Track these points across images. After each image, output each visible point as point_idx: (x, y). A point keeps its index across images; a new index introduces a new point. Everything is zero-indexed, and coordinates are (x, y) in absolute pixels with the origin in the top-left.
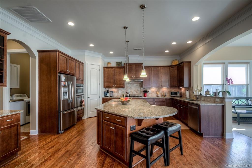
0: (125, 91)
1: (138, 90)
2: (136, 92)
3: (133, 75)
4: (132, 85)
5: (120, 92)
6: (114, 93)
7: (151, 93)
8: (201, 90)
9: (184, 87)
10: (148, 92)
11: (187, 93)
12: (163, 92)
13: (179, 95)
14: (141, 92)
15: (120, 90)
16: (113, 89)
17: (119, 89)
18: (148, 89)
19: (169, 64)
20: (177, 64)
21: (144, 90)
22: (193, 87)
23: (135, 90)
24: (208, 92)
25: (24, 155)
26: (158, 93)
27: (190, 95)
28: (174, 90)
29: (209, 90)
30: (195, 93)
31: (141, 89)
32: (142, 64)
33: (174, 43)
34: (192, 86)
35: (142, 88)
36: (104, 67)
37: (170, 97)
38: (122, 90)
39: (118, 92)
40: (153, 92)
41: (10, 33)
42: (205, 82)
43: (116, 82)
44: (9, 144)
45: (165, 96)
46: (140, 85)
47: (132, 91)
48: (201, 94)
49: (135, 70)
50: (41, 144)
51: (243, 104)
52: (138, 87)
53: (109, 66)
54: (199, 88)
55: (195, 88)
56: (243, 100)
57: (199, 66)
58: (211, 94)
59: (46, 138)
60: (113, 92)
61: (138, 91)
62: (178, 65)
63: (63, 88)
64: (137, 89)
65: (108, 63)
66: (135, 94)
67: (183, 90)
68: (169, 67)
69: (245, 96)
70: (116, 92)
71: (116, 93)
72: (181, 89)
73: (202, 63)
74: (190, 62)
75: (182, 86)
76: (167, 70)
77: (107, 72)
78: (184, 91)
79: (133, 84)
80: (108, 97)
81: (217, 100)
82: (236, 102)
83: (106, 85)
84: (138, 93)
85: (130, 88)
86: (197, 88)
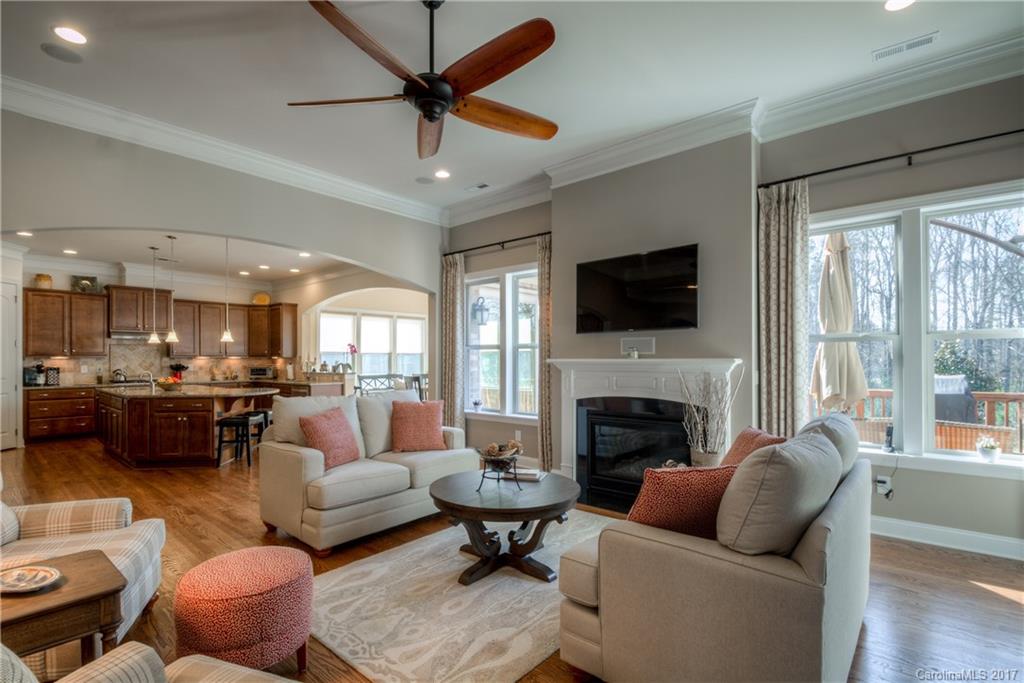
0: (107, 366)
1: (152, 365)
3: (140, 322)
4: (131, 349)
5: (86, 371)
6: (61, 375)
7: (195, 373)
8: (314, 364)
9: (284, 356)
10: (187, 368)
11: (290, 368)
12: (229, 368)
13: (270, 374)
14: (162, 368)
15: (85, 363)
16: (58, 361)
17: (83, 360)
18: (187, 361)
19: (247, 302)
20: (267, 302)
21: (173, 363)
22: (300, 357)
23: (140, 365)
24: (324, 366)
26: (216, 372)
27: (294, 374)
28: (257, 363)
29: (327, 363)
30: (305, 369)
32: (169, 292)
33: (264, 267)
34: (298, 355)
35: (166, 359)
36: (26, 290)
37: (249, 380)
38: (92, 365)
39: (76, 370)
40: (201, 368)
42: (323, 348)
43: (74, 338)
45: (236, 377)
46: (158, 350)
47: (132, 367)
48: (314, 370)
49: (146, 308)
51: (383, 387)
52: (152, 354)
53: (45, 285)
54: (312, 360)
55: (304, 360)
56: (382, 380)
57: (312, 317)
58: (330, 369)
60: (57, 370)
62: (270, 306)
64: (148, 361)
65: (39, 277)
67: (280, 363)
68: (246, 309)
69: (386, 373)
70: (70, 371)
71: (67, 374)
72: (274, 362)
73: (318, 311)
74: (294, 307)
75: (279, 355)
76: (241, 316)
77: (36, 307)
78: (283, 366)
80: (42, 387)
81: (336, 378)
82: (373, 383)
83: (31, 349)
86: (309, 359)
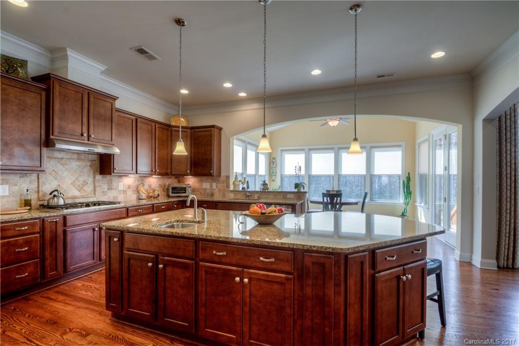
1: (85, 183)
2: (79, 191)
3: (85, 130)
4: (63, 165)
7: (125, 191)
18: (116, 179)
20: (185, 125)
22: (227, 177)
26: (141, 191)
31: (94, 178)
32: (116, 99)
34: (223, 175)
46: (91, 166)
52: (85, 171)
61: (84, 185)
66: (75, 198)
68: (170, 129)
74: (220, 130)
79: (67, 162)
84: (85, 194)
85: (54, 174)
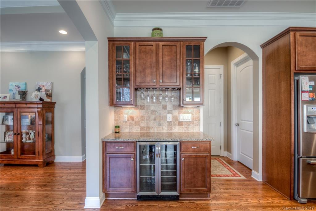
25: (216, 202)
41: (206, 38)
44: (194, 177)
50: (249, 200)
59: (265, 194)
63: (305, 106)
